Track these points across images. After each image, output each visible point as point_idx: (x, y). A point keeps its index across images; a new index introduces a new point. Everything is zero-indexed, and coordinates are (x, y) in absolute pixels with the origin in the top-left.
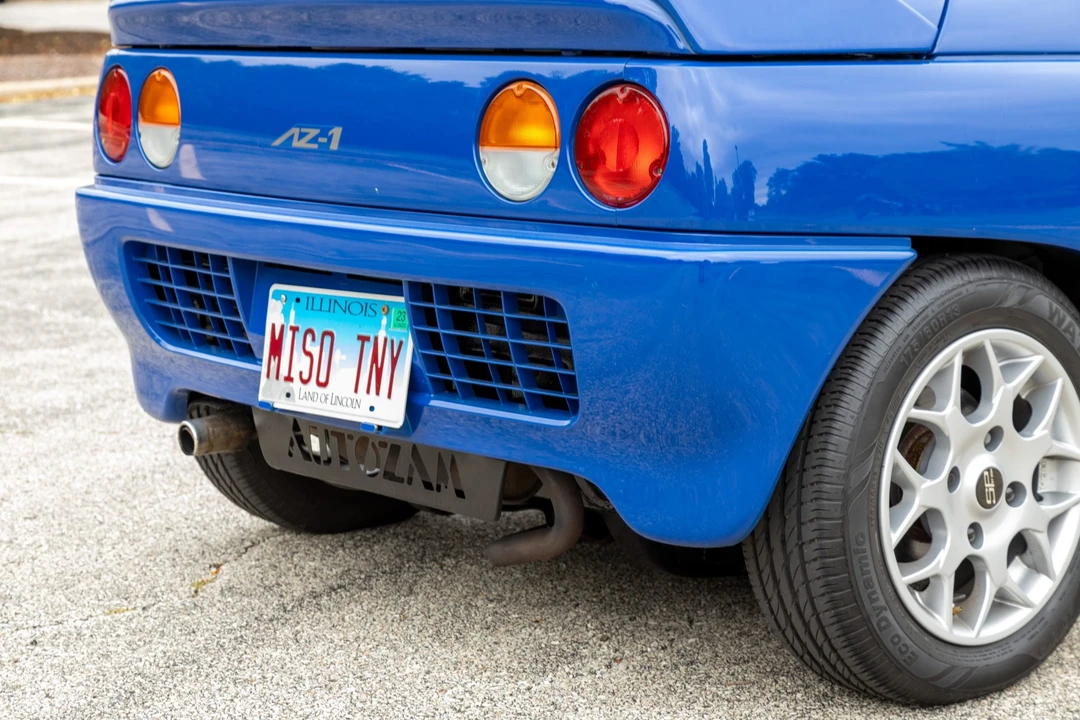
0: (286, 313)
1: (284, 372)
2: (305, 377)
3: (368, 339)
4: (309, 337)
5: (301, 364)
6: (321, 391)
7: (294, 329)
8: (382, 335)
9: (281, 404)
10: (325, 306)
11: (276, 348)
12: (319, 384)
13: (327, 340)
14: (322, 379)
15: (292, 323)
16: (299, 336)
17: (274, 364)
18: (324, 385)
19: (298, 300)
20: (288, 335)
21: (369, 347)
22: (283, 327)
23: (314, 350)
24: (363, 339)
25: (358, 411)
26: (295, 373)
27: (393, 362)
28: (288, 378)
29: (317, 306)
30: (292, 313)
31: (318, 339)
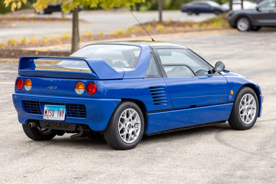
0: (47, 108)
1: (47, 115)
2: (50, 115)
4: (51, 111)
5: (50, 114)
6: (53, 117)
7: (49, 110)
8: (61, 110)
9: (47, 119)
10: (53, 107)
11: (46, 112)
12: (52, 116)
13: (53, 111)
14: (53, 116)
15: (48, 109)
16: (49, 111)
17: (46, 114)
20: (48, 111)
23: (52, 112)
24: (58, 111)
25: (58, 119)
26: (49, 115)
27: (63, 113)
28: (48, 116)
29: (52, 107)
30: (48, 108)
31: (52, 111)
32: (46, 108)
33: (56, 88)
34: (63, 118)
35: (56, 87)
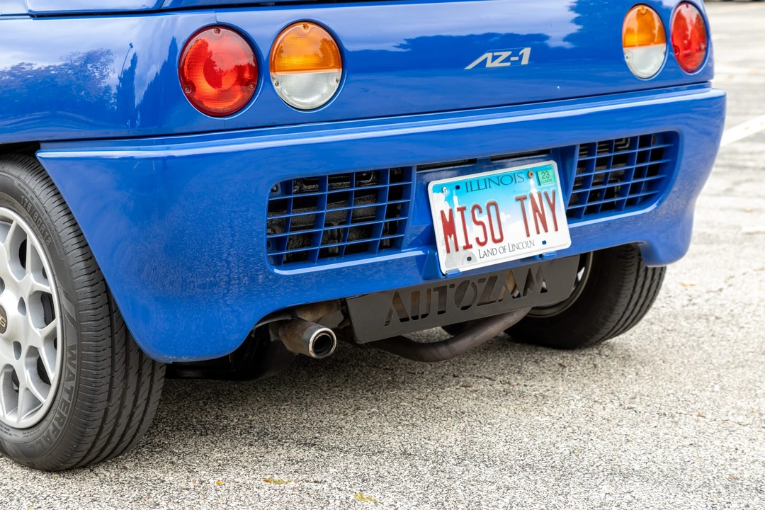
0: (449, 199)
1: (462, 243)
2: (482, 240)
3: (525, 198)
4: (476, 212)
5: (475, 232)
6: (498, 246)
7: (462, 210)
8: (534, 192)
9: (465, 267)
10: (482, 186)
11: (449, 228)
12: (495, 241)
13: (492, 209)
14: (497, 237)
15: (457, 205)
16: (468, 214)
17: (451, 240)
18: (501, 240)
19: (458, 187)
20: (457, 216)
21: (528, 204)
22: (451, 211)
23: (483, 218)
24: (521, 199)
25: (533, 248)
26: (472, 241)
27: (552, 207)
28: (468, 247)
29: (475, 187)
30: (455, 198)
31: (485, 210)
32: (439, 203)
33: (525, 61)
34: (558, 238)
35: (526, 52)
